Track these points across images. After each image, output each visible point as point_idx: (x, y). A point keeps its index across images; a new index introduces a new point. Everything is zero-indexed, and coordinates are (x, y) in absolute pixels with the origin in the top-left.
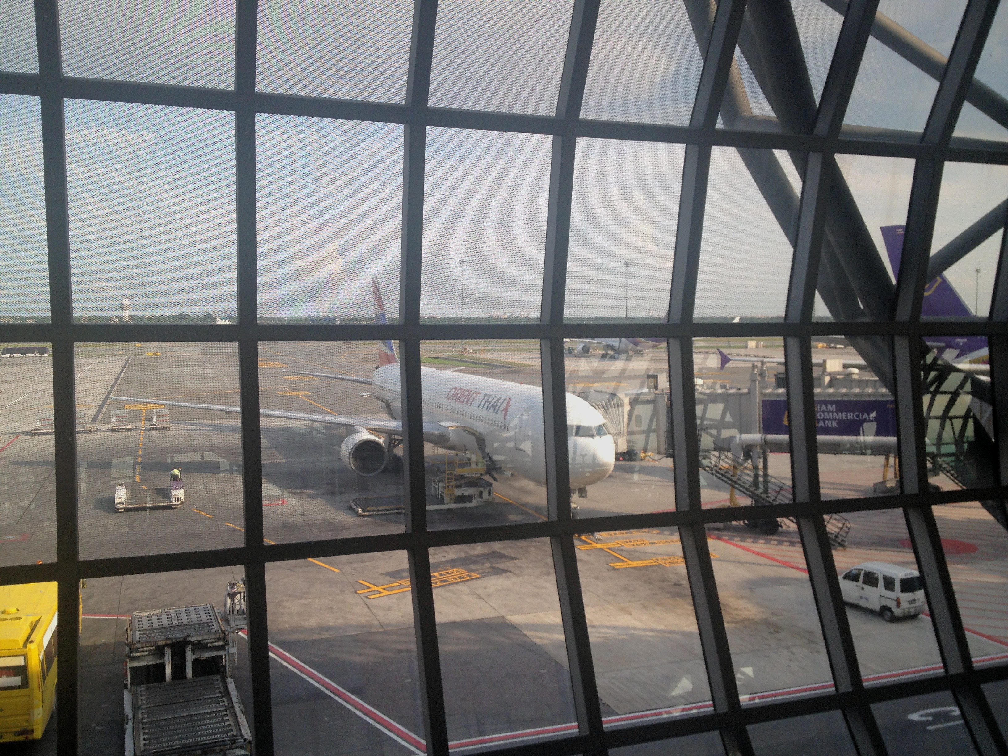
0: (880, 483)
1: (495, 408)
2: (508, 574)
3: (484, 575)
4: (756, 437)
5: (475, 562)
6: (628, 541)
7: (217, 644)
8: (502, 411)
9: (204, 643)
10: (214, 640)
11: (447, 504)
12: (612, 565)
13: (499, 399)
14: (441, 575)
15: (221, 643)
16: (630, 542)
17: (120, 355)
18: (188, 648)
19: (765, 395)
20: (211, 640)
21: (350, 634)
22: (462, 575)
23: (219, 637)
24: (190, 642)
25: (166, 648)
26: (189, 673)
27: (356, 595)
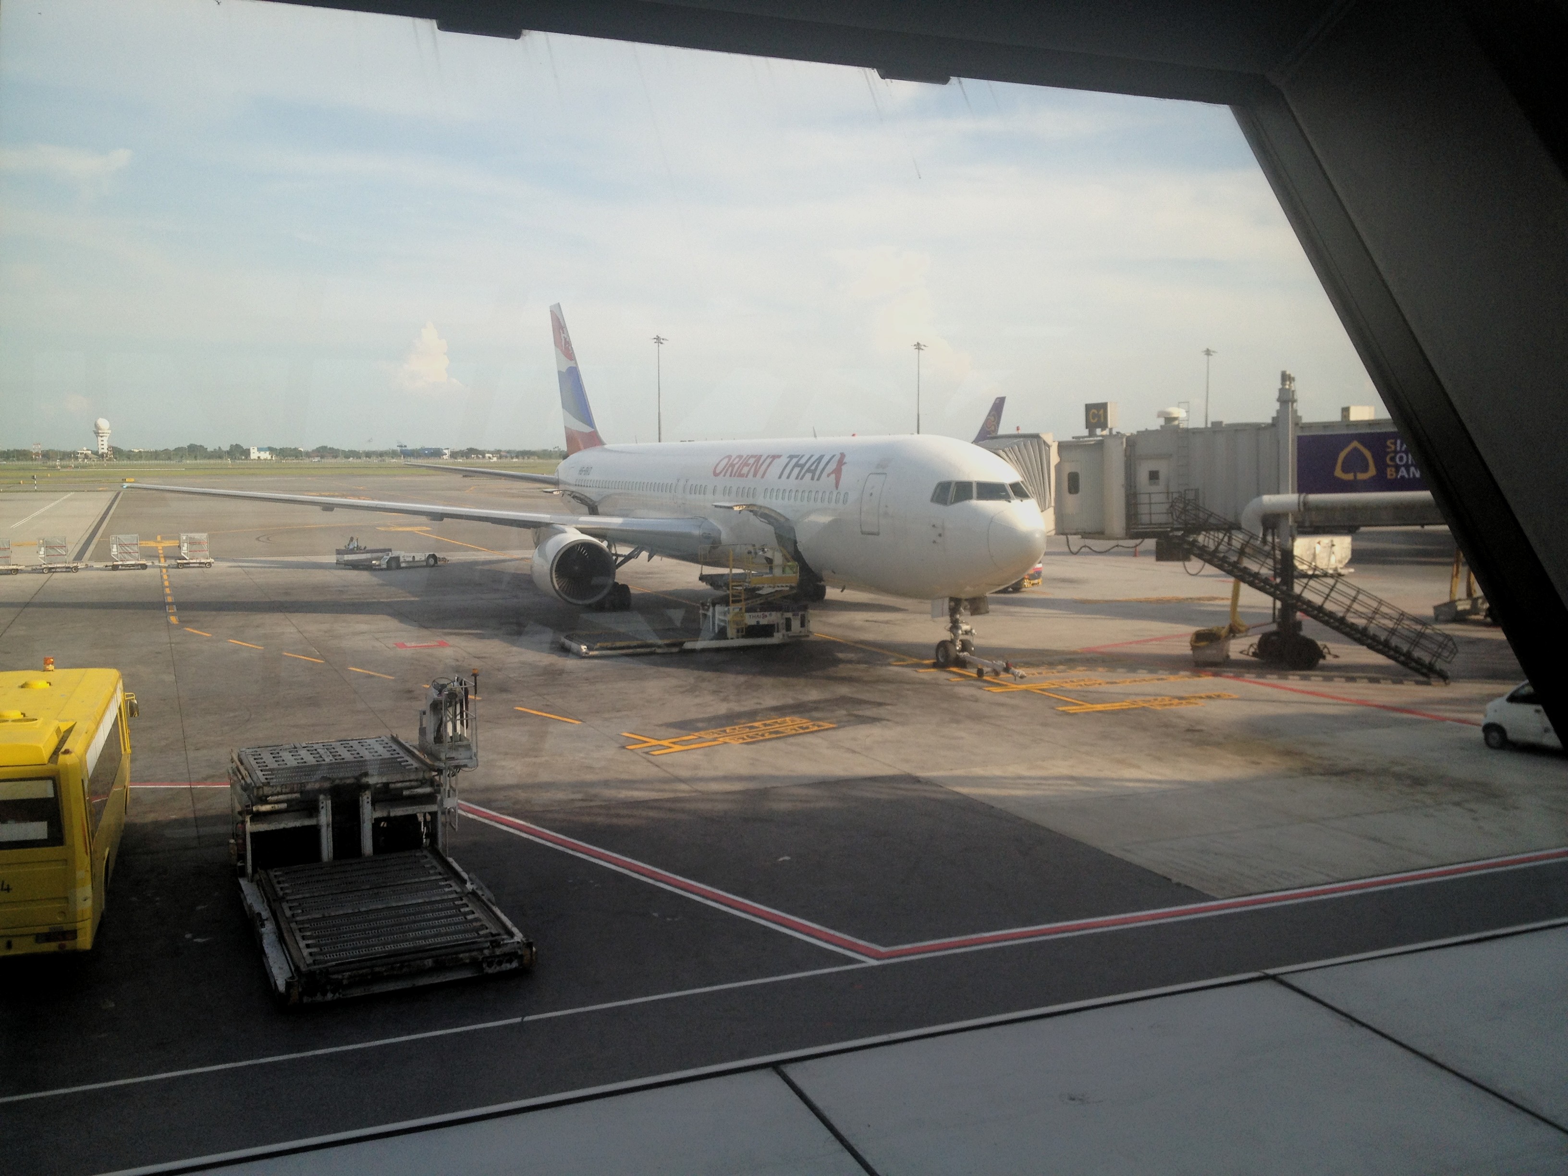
0: (1445, 605)
1: (813, 472)
2: (884, 722)
3: (841, 725)
4: (1288, 498)
5: (816, 709)
6: (1068, 680)
7: (420, 791)
8: (828, 475)
9: (396, 789)
10: (413, 783)
11: (732, 639)
12: (1061, 709)
13: (821, 457)
14: (765, 725)
15: (427, 790)
16: (1073, 682)
17: (100, 491)
18: (365, 797)
19: (1302, 427)
20: (408, 784)
22: (804, 725)
23: (424, 778)
24: (367, 787)
25: (321, 797)
26: (367, 845)
27: (625, 750)
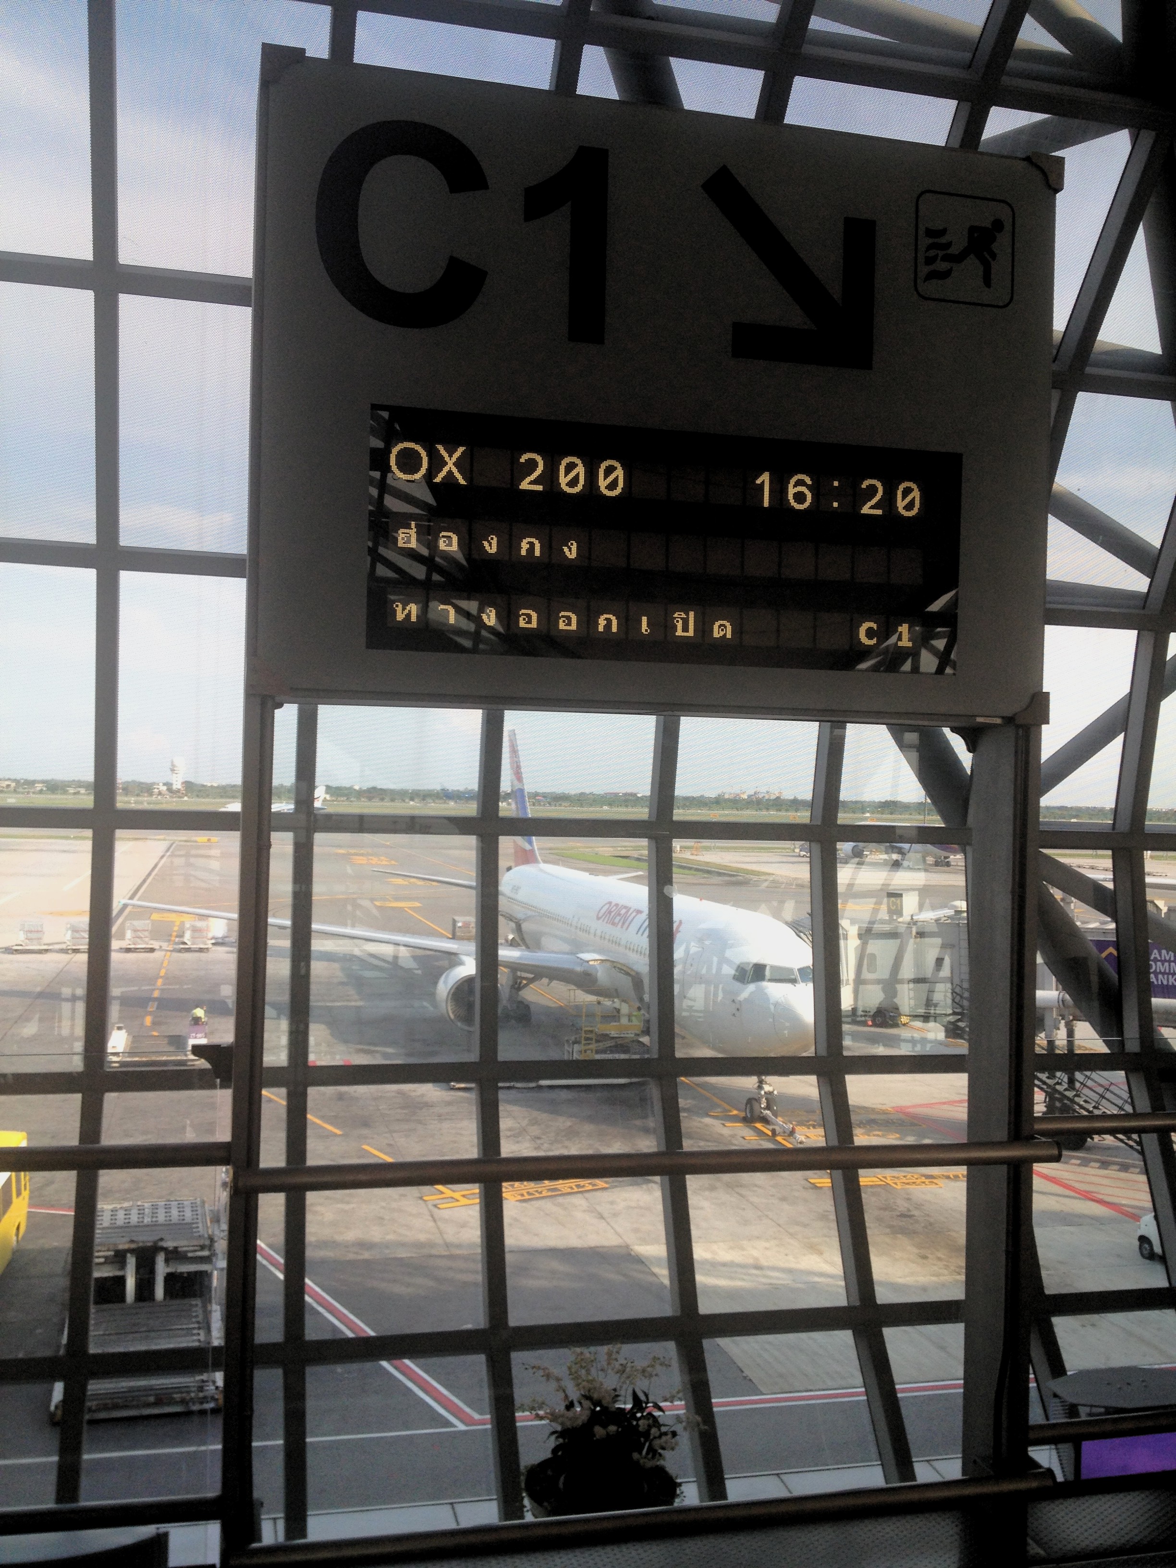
2: (651, 1185)
4: (1053, 995)
7: (200, 1253)
9: (182, 1251)
10: (196, 1248)
12: (812, 1181)
18: (159, 1257)
20: (192, 1248)
21: (399, 1256)
23: (206, 1245)
24: (162, 1249)
25: (129, 1255)
26: (159, 1292)
27: (420, 1202)
